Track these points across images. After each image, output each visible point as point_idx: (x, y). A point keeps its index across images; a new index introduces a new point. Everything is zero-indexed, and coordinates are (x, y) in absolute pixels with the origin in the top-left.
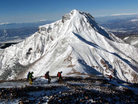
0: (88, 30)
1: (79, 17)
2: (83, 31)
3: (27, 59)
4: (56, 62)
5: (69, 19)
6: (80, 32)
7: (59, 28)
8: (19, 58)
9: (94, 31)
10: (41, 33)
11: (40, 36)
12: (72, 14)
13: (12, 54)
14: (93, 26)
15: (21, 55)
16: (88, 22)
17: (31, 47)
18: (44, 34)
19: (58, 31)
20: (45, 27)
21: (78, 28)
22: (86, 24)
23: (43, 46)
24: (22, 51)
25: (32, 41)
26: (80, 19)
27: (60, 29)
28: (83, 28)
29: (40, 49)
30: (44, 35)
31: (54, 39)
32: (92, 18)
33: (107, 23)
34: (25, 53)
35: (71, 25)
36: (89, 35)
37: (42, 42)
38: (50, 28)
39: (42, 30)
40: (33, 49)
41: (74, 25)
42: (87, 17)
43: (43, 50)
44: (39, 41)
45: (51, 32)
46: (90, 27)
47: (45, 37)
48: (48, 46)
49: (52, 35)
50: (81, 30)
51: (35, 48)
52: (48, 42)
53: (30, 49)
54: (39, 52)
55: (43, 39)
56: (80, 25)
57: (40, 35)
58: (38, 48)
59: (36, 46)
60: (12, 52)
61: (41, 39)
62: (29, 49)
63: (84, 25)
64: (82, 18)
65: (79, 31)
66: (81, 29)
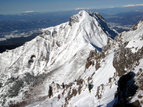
0: (99, 35)
1: (89, 20)
2: (94, 36)
3: (29, 68)
4: (79, 73)
5: (78, 21)
6: (91, 38)
7: (66, 32)
8: (19, 67)
9: (107, 37)
10: (45, 37)
11: (44, 41)
12: (81, 15)
13: (7, 61)
14: (105, 31)
15: (21, 63)
16: (99, 26)
17: (34, 53)
18: (48, 38)
19: (65, 36)
20: (50, 31)
21: (88, 33)
22: (97, 28)
23: (48, 53)
24: (23, 59)
25: (34, 46)
26: (91, 22)
27: (68, 33)
28: (94, 33)
29: (45, 56)
30: (49, 40)
31: (61, 44)
32: (102, 19)
33: (117, 17)
34: (26, 61)
35: (81, 29)
36: (101, 40)
37: (47, 49)
38: (55, 32)
39: (46, 33)
40: (36, 56)
41: (84, 30)
42: (97, 18)
43: (48, 57)
44: (42, 47)
45: (56, 36)
46: (101, 32)
47: (50, 42)
48: (55, 53)
49: (59, 41)
50: (91, 36)
51: (38, 55)
52: (54, 48)
53: (33, 56)
54: (44, 59)
55: (48, 44)
56: (90, 30)
57: (44, 39)
58: (42, 55)
59: (40, 53)
60: (7, 59)
61: (45, 44)
62: (31, 56)
63: (95, 29)
64: (93, 21)
65: (89, 36)
66: (92, 33)
